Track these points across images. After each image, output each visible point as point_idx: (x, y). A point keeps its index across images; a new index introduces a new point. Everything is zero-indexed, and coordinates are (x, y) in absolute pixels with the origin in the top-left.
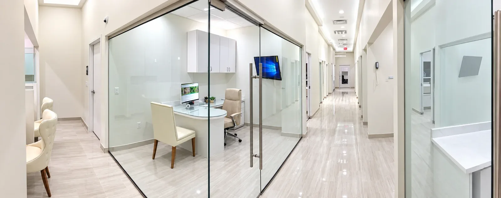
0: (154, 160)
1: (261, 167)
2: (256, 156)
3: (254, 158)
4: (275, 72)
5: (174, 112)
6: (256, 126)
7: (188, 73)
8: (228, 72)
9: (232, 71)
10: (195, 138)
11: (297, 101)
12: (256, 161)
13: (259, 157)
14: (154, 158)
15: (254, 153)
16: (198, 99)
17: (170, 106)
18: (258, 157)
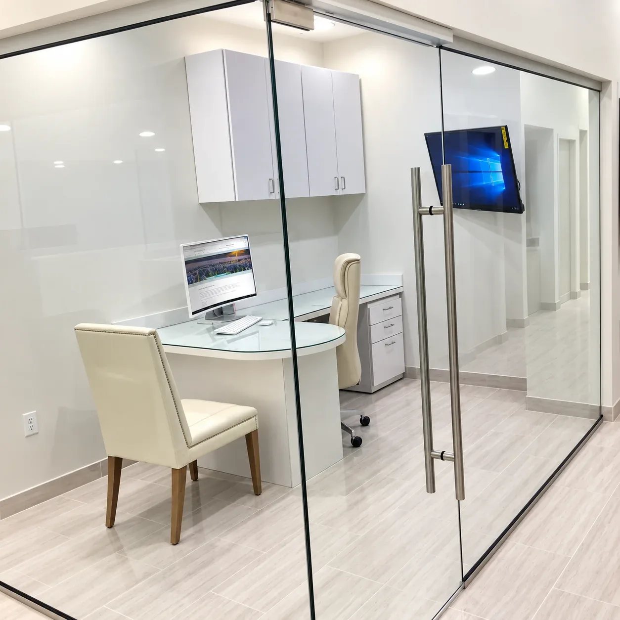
0: (110, 530)
1: (460, 494)
2: (442, 457)
3: (437, 462)
4: (500, 185)
5: (166, 349)
6: (440, 375)
7: (203, 205)
8: (341, 192)
9: (352, 188)
10: (256, 431)
11: (584, 286)
12: (444, 471)
13: (454, 460)
14: (111, 524)
15: (437, 449)
16: (255, 295)
17: (147, 330)
18: (449, 459)
